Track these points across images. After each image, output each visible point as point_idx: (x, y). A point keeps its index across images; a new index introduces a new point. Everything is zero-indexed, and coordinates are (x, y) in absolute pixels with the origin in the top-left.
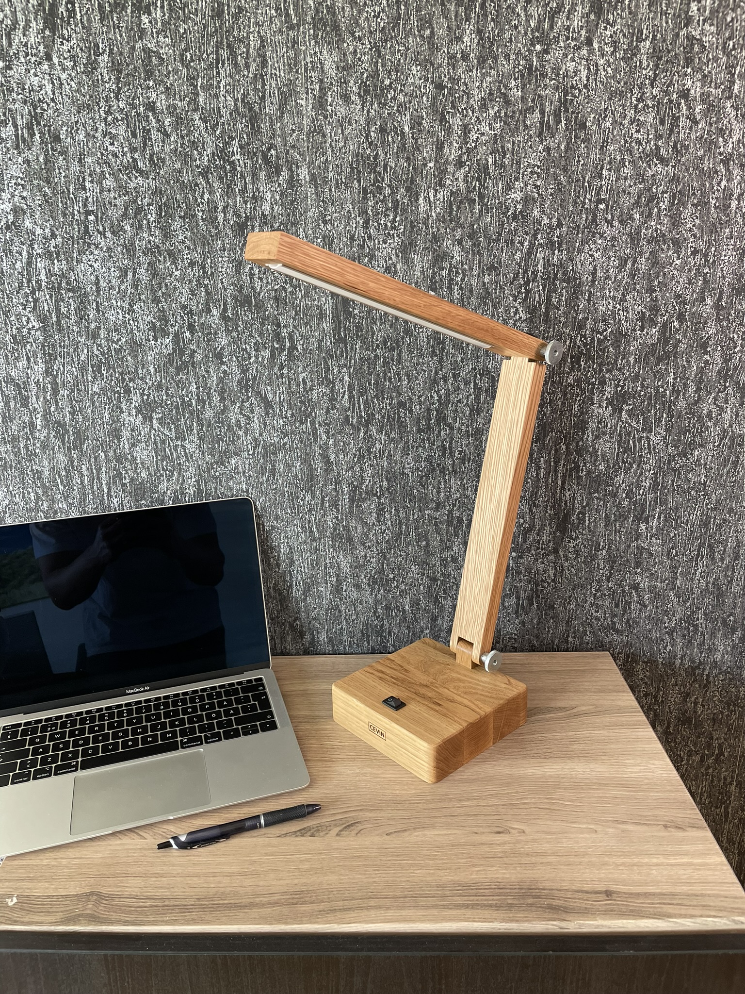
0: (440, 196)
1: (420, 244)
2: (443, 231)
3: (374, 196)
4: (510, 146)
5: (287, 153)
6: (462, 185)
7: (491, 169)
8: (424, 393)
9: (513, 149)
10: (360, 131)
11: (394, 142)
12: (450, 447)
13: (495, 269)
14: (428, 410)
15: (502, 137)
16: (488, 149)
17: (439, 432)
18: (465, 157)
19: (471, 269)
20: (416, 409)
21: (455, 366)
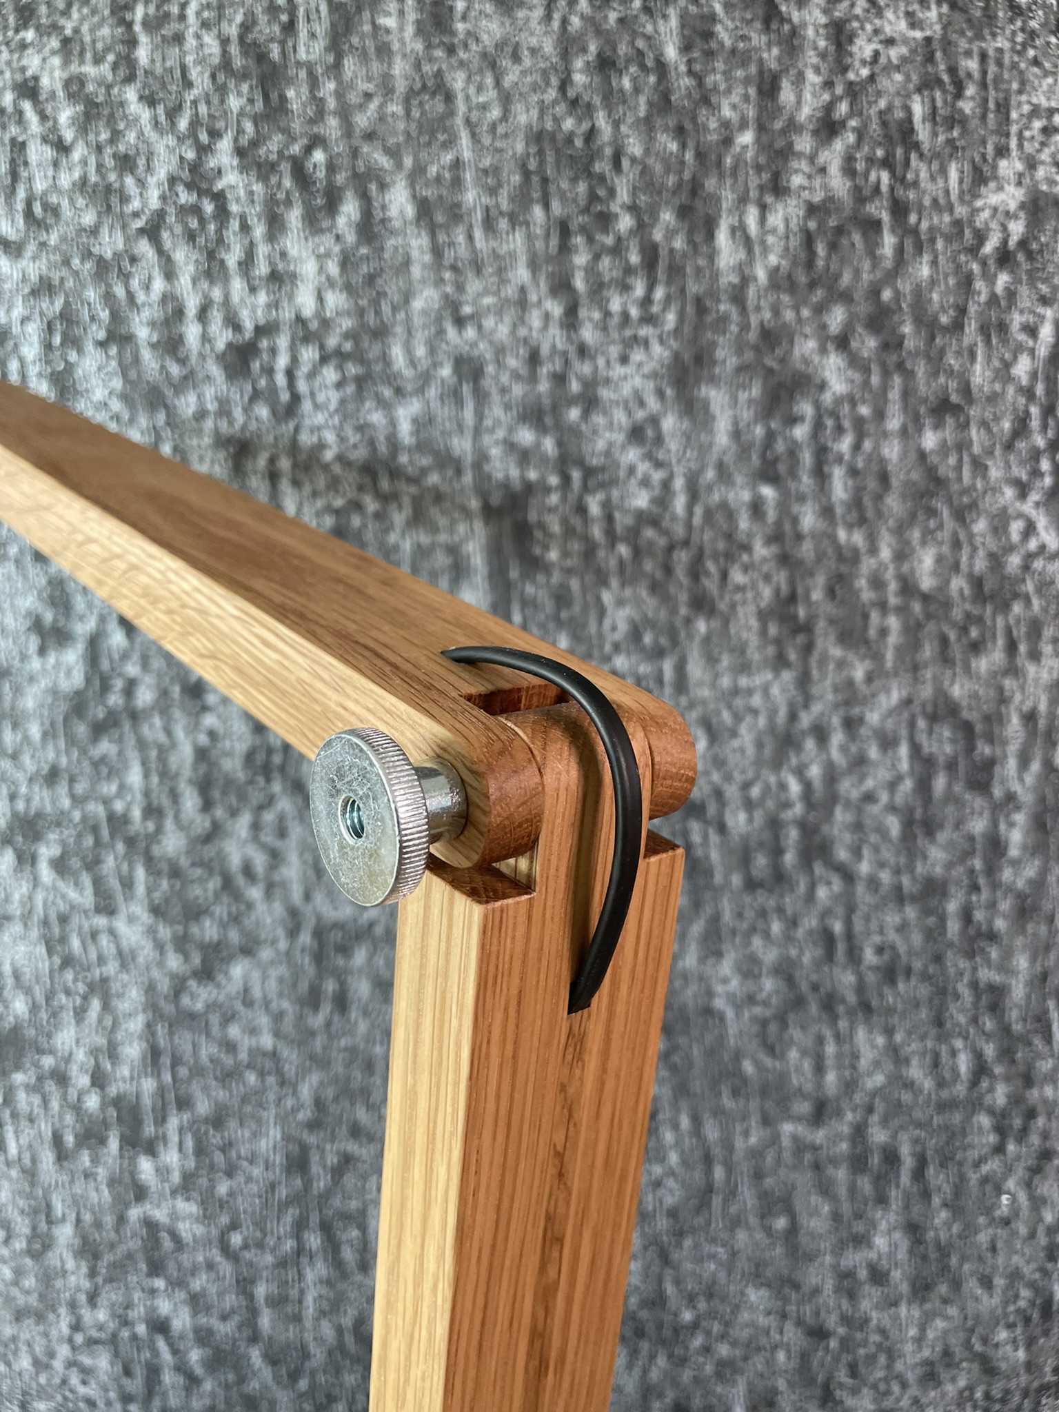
0: (776, 219)
1: (726, 356)
2: (789, 315)
3: (590, 240)
4: (973, 65)
5: (355, 153)
6: (839, 184)
7: (923, 132)
8: (757, 778)
9: (984, 73)
10: (545, 73)
11: (637, 90)
12: (849, 935)
13: (956, 409)
14: (774, 824)
15: (947, 44)
16: (908, 79)
17: (812, 888)
18: (843, 108)
19: (880, 415)
20: (738, 821)
21: (850, 696)
